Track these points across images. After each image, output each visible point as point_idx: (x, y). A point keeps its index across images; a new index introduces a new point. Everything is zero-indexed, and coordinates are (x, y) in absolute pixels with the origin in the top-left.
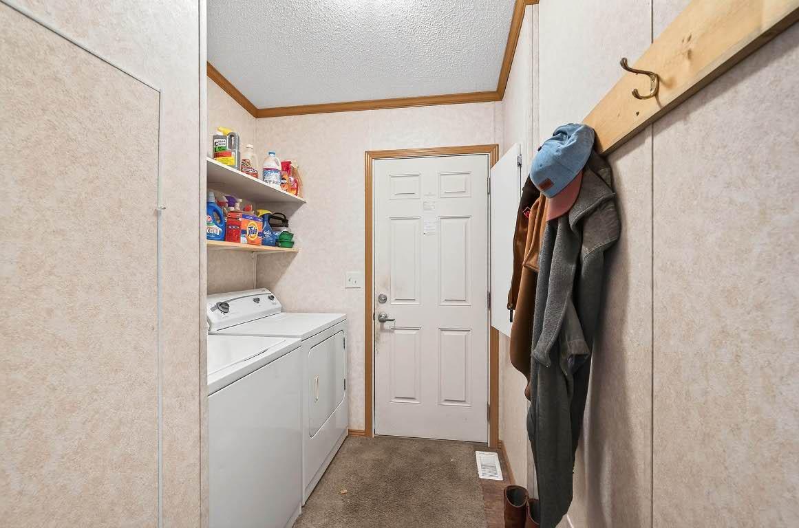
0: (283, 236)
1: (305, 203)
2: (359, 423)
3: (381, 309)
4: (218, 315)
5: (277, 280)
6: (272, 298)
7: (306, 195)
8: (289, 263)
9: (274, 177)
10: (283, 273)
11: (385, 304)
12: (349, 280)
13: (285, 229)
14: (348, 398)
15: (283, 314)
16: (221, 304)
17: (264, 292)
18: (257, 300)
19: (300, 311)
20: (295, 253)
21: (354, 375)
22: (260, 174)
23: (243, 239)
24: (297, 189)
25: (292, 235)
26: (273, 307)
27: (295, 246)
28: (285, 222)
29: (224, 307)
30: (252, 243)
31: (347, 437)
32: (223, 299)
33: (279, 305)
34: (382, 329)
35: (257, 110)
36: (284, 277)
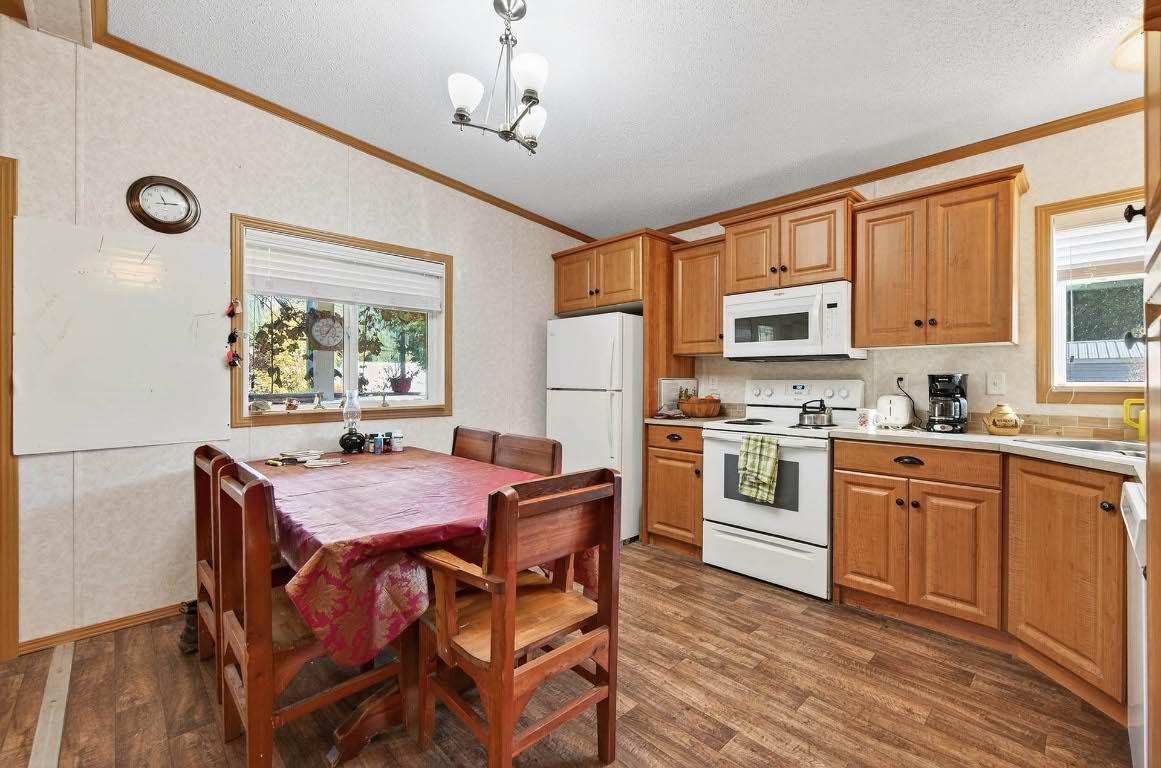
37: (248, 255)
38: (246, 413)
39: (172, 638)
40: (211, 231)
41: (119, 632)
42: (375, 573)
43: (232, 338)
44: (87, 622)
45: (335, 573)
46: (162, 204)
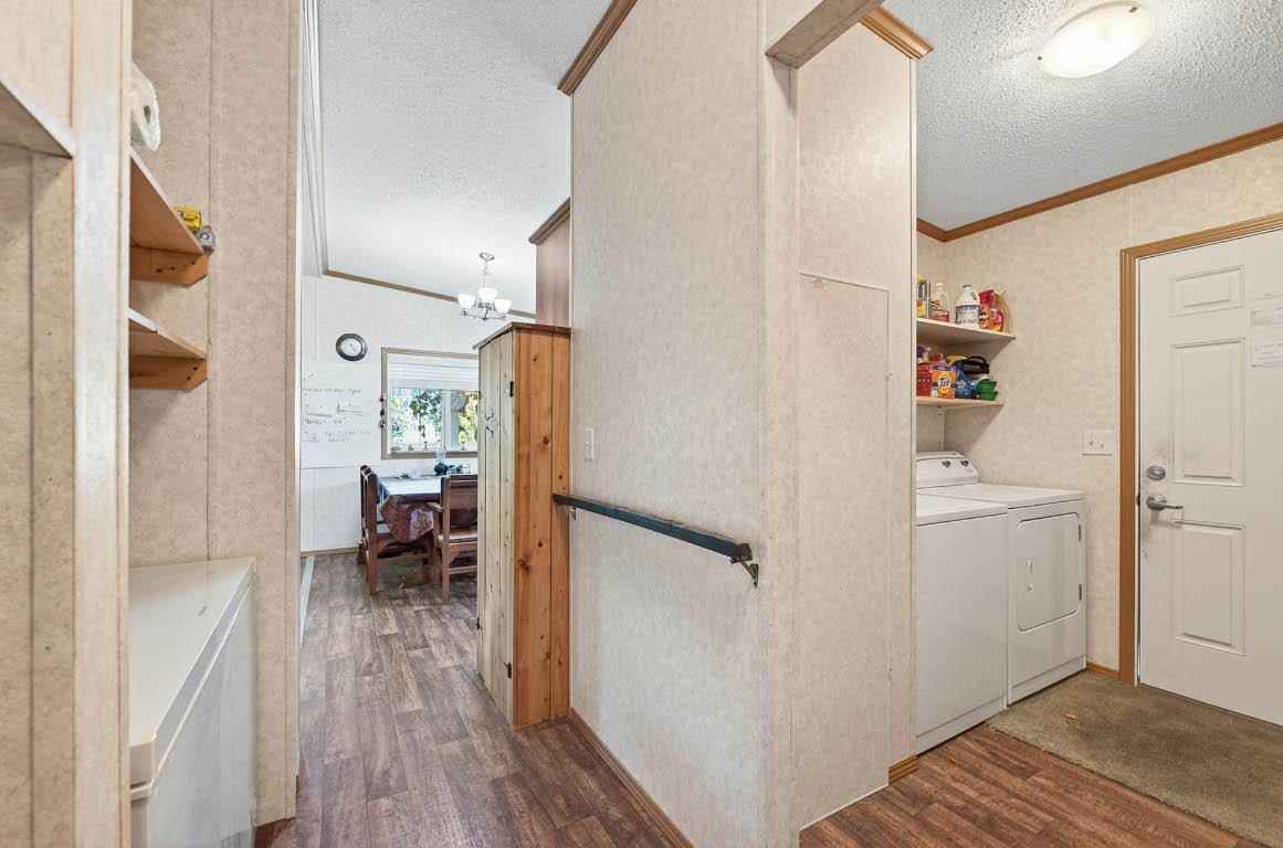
0: (982, 386)
1: (1015, 338)
2: (1108, 657)
3: (1151, 489)
5: (972, 441)
6: (965, 463)
7: (1017, 329)
9: (971, 315)
10: (980, 433)
11: (1163, 481)
12: (1091, 443)
13: (985, 377)
14: (1088, 610)
15: (980, 484)
17: (955, 456)
18: (947, 464)
19: (1004, 483)
20: (1000, 407)
21: (1098, 583)
22: (952, 317)
23: (934, 392)
24: (1002, 323)
25: (994, 384)
26: (967, 475)
27: (998, 398)
28: (985, 368)
30: (944, 396)
31: (1083, 670)
34: (1155, 521)
35: (945, 233)
36: (982, 438)
37: (390, 367)
38: (389, 452)
39: (354, 558)
40: (373, 356)
41: (333, 555)
42: (411, 509)
43: (382, 413)
44: (320, 549)
45: (394, 504)
46: (351, 347)
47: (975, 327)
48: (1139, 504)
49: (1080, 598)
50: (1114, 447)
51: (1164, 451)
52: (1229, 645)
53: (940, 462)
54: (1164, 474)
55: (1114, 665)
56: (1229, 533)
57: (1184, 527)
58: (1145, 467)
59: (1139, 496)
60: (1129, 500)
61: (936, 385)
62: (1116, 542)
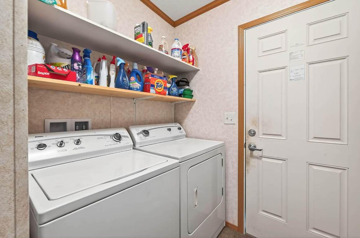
0: (185, 92)
1: (199, 70)
2: (233, 220)
3: (251, 140)
4: (141, 138)
5: (184, 118)
6: (180, 129)
7: (200, 66)
8: (191, 108)
9: (177, 53)
10: (187, 114)
11: (254, 137)
12: (227, 118)
13: (187, 87)
14: (226, 200)
15: (186, 139)
16: (144, 131)
17: (176, 125)
18: (170, 130)
19: (196, 138)
20: (194, 102)
21: (229, 185)
23: (152, 91)
24: (193, 61)
25: (192, 91)
26: (181, 134)
27: (193, 98)
28: (187, 83)
29: (146, 133)
30: (159, 93)
31: (224, 227)
32: (146, 128)
33: (184, 133)
34: (252, 156)
35: (174, 22)
36: (188, 116)
47: (179, 59)
48: (245, 148)
49: (223, 194)
50: (236, 120)
51: (255, 122)
52: (280, 217)
53: (166, 129)
54: (255, 133)
55: (236, 224)
56: (281, 162)
57: (263, 159)
58: (248, 130)
59: (245, 143)
60: (242, 145)
61: (153, 86)
62: (236, 165)
